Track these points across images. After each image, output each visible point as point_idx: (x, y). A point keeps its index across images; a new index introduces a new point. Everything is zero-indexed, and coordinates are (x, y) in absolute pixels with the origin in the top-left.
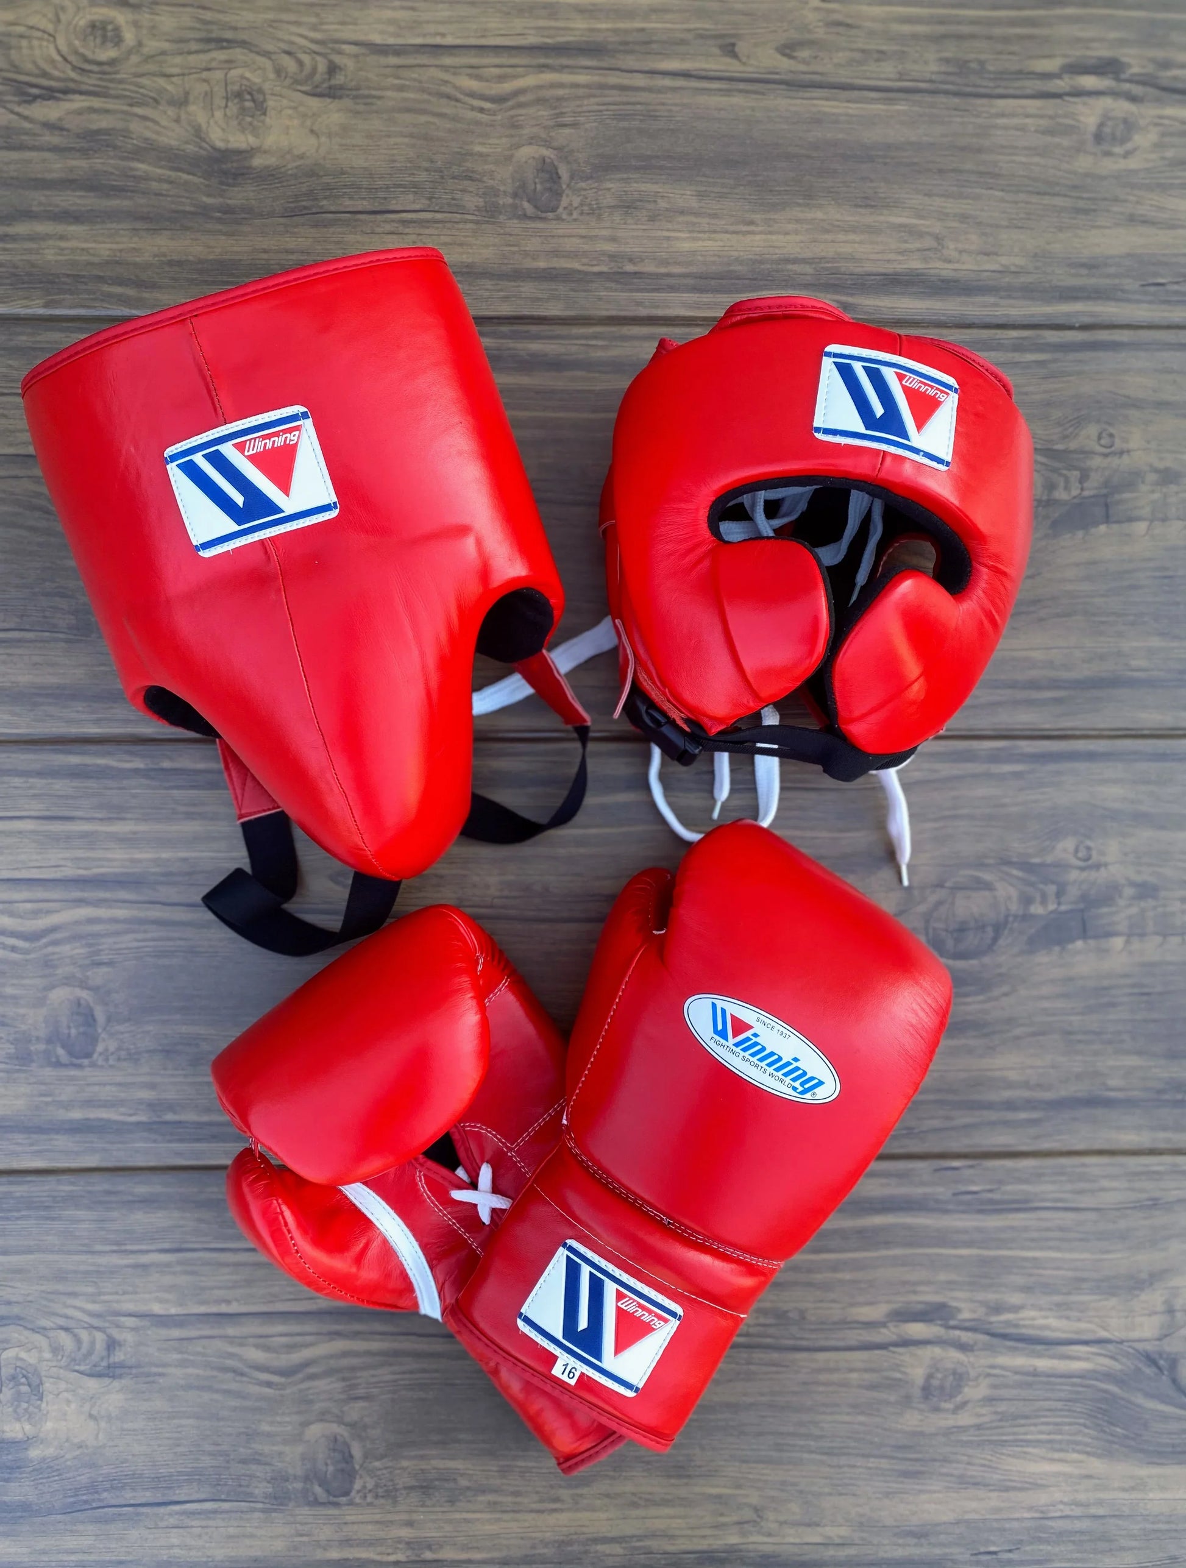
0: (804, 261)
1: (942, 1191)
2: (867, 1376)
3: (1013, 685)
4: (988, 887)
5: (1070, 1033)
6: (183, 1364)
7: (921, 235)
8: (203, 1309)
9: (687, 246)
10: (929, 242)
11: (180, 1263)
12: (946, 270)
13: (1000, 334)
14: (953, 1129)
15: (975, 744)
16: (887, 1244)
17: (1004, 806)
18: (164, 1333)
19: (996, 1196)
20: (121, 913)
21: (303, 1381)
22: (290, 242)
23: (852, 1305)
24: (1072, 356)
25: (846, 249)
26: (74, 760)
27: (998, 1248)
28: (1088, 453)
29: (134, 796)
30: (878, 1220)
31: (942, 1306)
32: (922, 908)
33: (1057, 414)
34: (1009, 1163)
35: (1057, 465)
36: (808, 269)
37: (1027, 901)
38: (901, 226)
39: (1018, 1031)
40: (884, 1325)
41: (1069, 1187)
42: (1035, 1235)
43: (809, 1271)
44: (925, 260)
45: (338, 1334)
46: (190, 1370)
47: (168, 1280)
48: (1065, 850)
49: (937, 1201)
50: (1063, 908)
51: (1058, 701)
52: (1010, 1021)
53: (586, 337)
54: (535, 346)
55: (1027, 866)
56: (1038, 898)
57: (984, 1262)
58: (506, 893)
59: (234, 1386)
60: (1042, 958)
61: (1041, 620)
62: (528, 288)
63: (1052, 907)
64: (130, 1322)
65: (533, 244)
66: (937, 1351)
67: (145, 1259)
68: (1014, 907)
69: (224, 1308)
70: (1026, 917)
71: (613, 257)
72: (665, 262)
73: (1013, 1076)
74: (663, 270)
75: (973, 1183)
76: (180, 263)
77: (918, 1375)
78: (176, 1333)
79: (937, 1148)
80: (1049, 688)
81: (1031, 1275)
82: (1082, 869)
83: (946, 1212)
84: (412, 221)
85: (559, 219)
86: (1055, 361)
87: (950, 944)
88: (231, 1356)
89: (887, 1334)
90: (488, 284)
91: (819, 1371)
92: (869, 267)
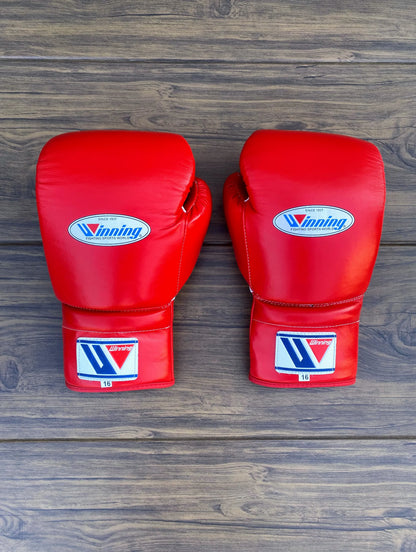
0: (338, 36)
2: (375, 543)
6: (54, 533)
7: (389, 24)
8: (63, 507)
9: (286, 29)
10: (393, 27)
11: (53, 485)
12: (401, 39)
16: (383, 480)
18: (46, 518)
20: (31, 322)
21: (110, 542)
22: (112, 28)
23: (367, 508)
25: (356, 31)
26: (12, 252)
29: (38, 269)
31: (409, 510)
32: (396, 322)
36: (340, 39)
38: (381, 20)
40: (382, 518)
43: (346, 492)
44: (392, 35)
45: (128, 520)
46: (58, 536)
47: (48, 493)
54: (219, 72)
59: (78, 544)
62: (216, 47)
64: (29, 513)
65: (219, 29)
66: (407, 531)
67: (37, 483)
69: (73, 507)
71: (253, 34)
72: (277, 36)
74: (275, 40)
76: (64, 37)
77: (399, 542)
78: (52, 518)
79: (404, 434)
83: (410, 464)
84: (166, 19)
85: (230, 18)
87: (409, 338)
88: (77, 530)
89: (383, 523)
90: (199, 45)
91: (353, 540)
92: (367, 38)
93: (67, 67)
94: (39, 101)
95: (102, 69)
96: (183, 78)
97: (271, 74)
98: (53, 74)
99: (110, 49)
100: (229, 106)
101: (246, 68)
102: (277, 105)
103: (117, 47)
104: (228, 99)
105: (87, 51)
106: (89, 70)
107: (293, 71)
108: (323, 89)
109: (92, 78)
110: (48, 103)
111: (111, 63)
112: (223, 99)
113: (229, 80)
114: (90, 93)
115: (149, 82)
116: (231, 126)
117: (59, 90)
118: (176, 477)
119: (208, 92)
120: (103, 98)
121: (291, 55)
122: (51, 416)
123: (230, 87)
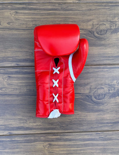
1: (97, 137)
3: (106, 57)
4: (103, 88)
5: (117, 111)
13: (102, 4)
14: (99, 127)
15: (100, 66)
17: (105, 76)
19: (106, 138)
24: (113, 7)
27: (106, 146)
28: (116, 22)
30: (87, 142)
33: (111, 16)
34: (108, 132)
35: (112, 23)
37: (109, 90)
39: (108, 111)
41: (117, 136)
42: (112, 144)
48: (115, 82)
49: (96, 139)
50: (115, 91)
51: (113, 59)
52: (107, 109)
53: (39, 5)
55: (109, 85)
56: (111, 90)
57: (105, 149)
58: (27, 91)
60: (112, 99)
61: (110, 47)
63: (113, 91)
68: (107, 92)
70: (109, 93)
73: (108, 118)
75: (102, 136)
80: (111, 57)
81: (112, 151)
82: (118, 85)
86: (111, 8)
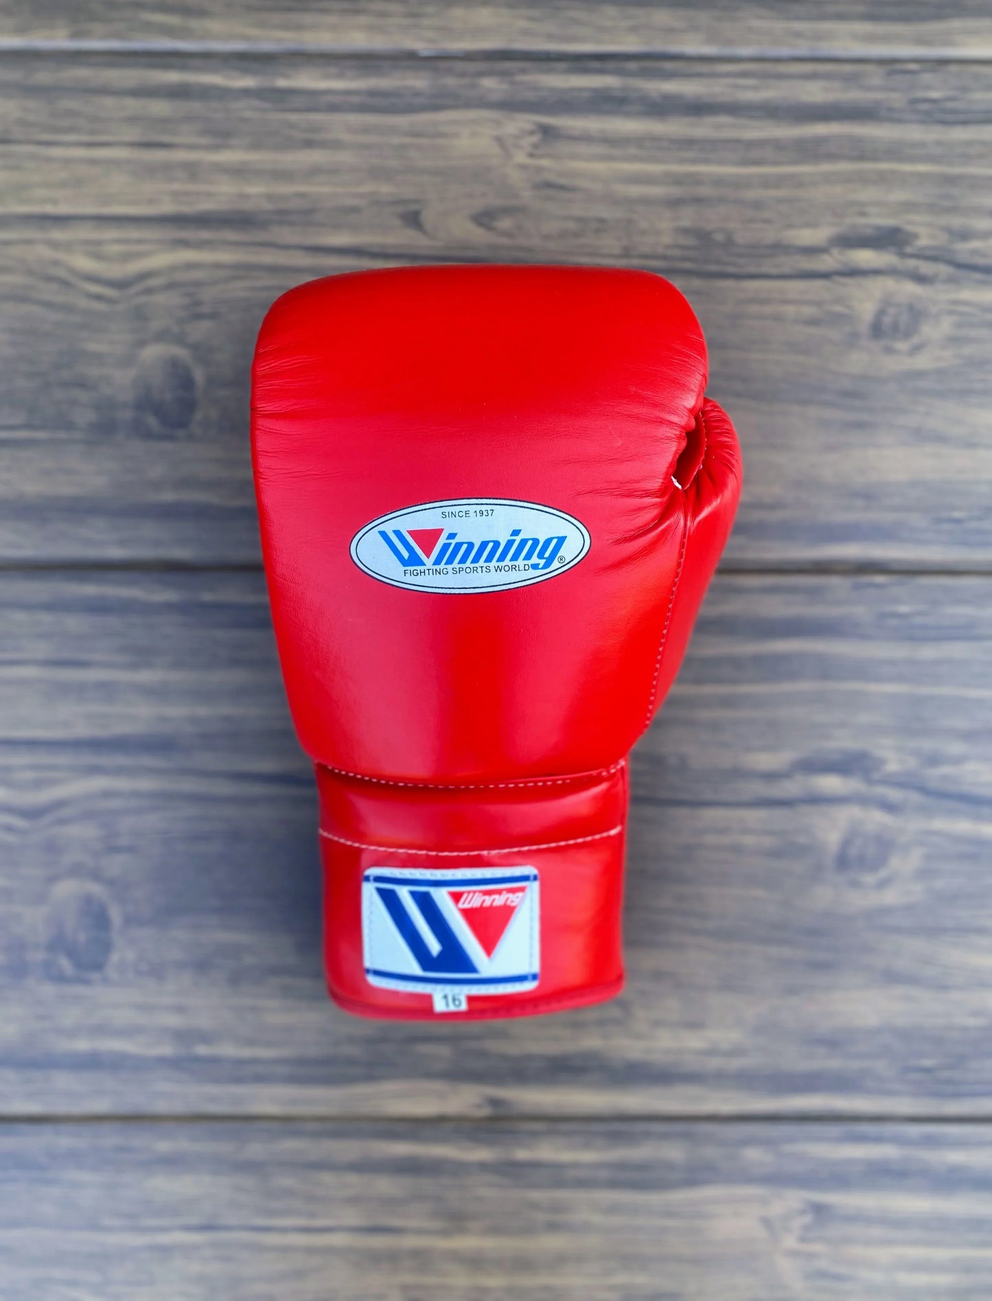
93: (246, 71)
94: (166, 169)
95: (340, 76)
96: (567, 104)
97: (815, 93)
98: (206, 93)
99: (363, 20)
100: (695, 180)
101: (744, 75)
102: (829, 179)
103: (383, 14)
104: (694, 161)
105: (299, 28)
106: (306, 80)
107: (877, 81)
108: (960, 134)
109: (313, 101)
110: (192, 171)
111: (366, 61)
112: (683, 161)
113: (698, 108)
114: (309, 144)
115: (473, 114)
116: (703, 236)
117: (222, 136)
118: (553, 1227)
119: (639, 141)
120: (344, 158)
121: (870, 38)
122: (202, 1050)
123: (703, 128)
